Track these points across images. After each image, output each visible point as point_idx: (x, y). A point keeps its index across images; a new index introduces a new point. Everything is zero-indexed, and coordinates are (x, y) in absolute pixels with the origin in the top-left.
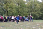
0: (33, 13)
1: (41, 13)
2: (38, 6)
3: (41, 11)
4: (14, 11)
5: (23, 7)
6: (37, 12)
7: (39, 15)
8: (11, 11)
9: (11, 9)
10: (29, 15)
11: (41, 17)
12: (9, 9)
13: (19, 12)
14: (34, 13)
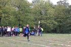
0: (43, 22)
1: (56, 23)
2: (51, 11)
3: (55, 20)
4: (12, 18)
5: (26, 12)
6: (49, 21)
7: (52, 25)
8: (7, 18)
9: (6, 15)
10: (37, 25)
11: (55, 29)
12: (3, 15)
13: (19, 20)
14: (45, 23)
